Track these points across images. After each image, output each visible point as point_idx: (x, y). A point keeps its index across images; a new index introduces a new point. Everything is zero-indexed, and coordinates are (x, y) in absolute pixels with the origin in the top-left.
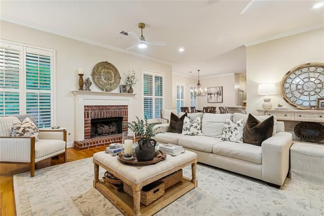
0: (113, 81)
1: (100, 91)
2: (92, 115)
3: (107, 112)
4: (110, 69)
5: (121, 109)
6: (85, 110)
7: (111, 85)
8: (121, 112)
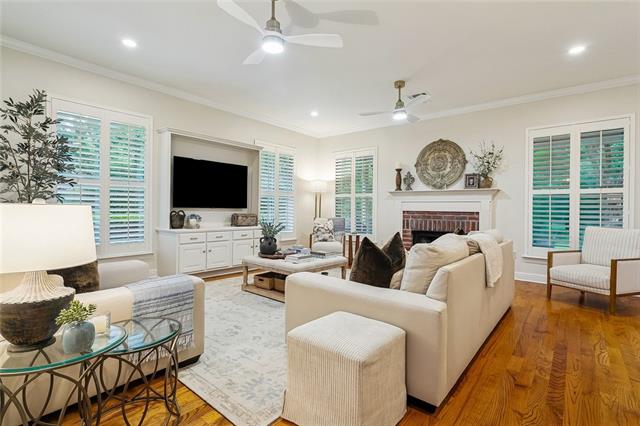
0: (448, 170)
1: (429, 189)
2: (413, 225)
3: (435, 222)
4: (444, 150)
5: (465, 218)
6: (404, 217)
7: (443, 177)
8: (463, 223)
